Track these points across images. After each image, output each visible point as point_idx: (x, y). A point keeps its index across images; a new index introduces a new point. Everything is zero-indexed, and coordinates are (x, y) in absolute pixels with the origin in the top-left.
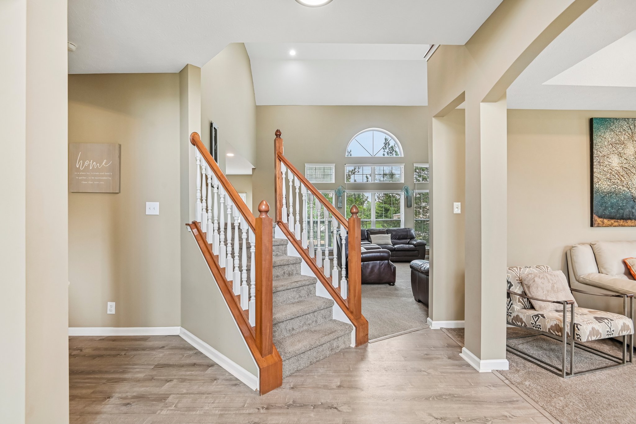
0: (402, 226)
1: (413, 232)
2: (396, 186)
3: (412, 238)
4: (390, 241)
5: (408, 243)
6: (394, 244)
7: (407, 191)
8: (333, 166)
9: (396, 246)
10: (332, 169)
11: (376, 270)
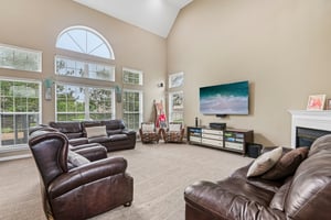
0: (114, 118)
1: (123, 123)
2: (109, 84)
3: (123, 128)
4: (105, 133)
5: (121, 133)
6: (109, 134)
7: (117, 88)
8: (41, 53)
9: (111, 137)
10: (38, 57)
11: (105, 192)
